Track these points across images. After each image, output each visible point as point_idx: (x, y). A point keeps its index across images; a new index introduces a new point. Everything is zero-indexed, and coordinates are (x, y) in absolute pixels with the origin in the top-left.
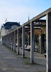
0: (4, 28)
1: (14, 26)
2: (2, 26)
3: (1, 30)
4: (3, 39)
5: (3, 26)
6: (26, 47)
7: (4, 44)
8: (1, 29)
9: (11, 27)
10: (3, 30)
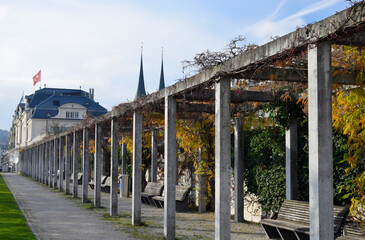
0: (28, 112)
1: (69, 105)
2: (21, 105)
3: (15, 118)
4: (22, 159)
5: (25, 101)
6: (104, 182)
7: (25, 174)
8: (14, 113)
9: (57, 111)
10: (24, 120)
